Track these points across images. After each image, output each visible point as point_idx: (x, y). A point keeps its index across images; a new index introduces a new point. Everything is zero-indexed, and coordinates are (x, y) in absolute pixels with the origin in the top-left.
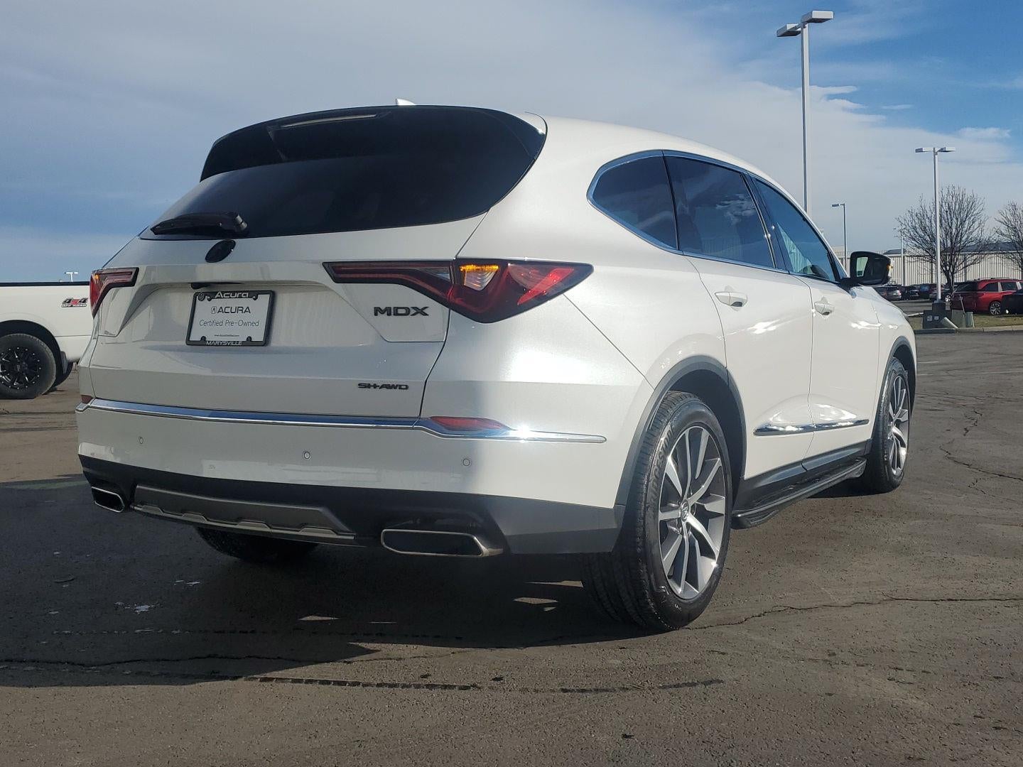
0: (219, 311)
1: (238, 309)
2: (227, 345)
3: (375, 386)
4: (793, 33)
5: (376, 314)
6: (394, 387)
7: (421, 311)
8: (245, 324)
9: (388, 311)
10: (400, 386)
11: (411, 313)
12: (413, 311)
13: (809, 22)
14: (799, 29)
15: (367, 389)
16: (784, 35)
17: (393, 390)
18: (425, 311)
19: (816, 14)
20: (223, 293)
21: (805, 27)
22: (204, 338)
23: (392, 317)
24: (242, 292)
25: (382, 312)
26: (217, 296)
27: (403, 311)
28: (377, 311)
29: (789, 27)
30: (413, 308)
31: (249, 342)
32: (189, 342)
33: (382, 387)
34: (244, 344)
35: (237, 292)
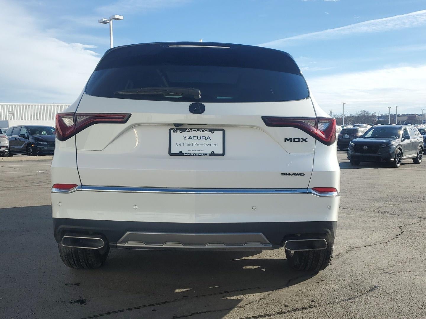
0: (189, 138)
1: (202, 138)
2: (199, 155)
3: (289, 174)
4: (105, 22)
5: (285, 141)
6: (298, 174)
7: (304, 140)
8: (208, 145)
9: (291, 140)
10: (301, 174)
11: (301, 141)
12: (301, 140)
13: (113, 19)
14: (109, 21)
15: (285, 176)
16: (102, 23)
17: (298, 176)
18: (306, 140)
19: (117, 17)
20: (191, 129)
21: (111, 21)
22: (181, 152)
23: (293, 142)
24: (204, 129)
25: (288, 140)
26: (187, 130)
27: (297, 140)
28: (286, 139)
29: (104, 20)
30: (302, 138)
31: (213, 154)
32: (170, 154)
33: (293, 174)
34: (210, 155)
35: (201, 129)
